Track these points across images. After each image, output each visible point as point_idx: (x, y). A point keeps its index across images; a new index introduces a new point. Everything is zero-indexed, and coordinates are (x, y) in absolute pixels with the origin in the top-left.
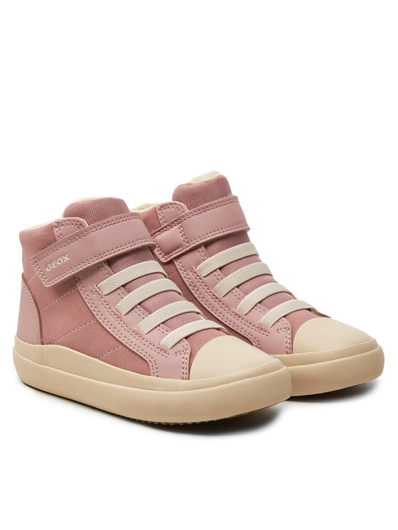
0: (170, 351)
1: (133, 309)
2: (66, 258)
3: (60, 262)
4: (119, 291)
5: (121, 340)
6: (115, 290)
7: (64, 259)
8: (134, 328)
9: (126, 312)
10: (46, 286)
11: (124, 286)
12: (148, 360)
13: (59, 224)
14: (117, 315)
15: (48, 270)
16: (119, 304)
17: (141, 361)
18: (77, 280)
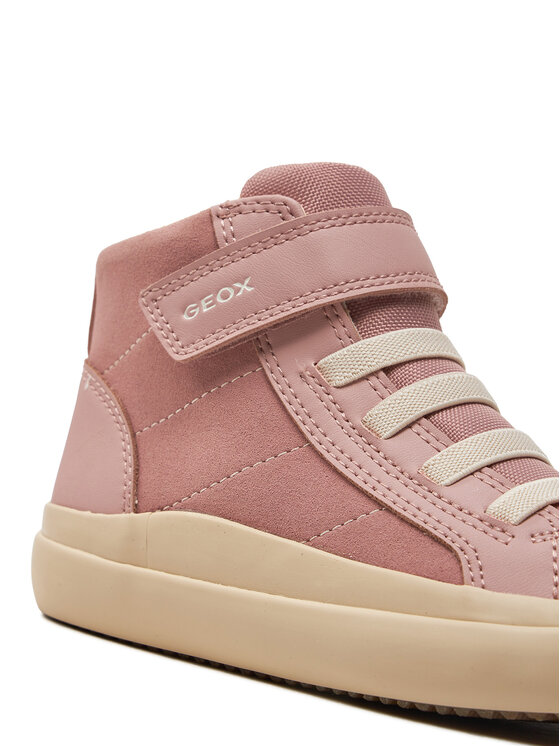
0: (517, 530)
1: (409, 426)
2: (245, 288)
3: (225, 296)
4: (373, 380)
5: (377, 494)
6: (366, 378)
7: (239, 290)
8: (413, 470)
9: (392, 430)
10: (177, 358)
11: (387, 370)
12: (455, 547)
13: (229, 210)
14: (367, 437)
15: (185, 317)
16: (374, 411)
17: (437, 548)
18: (263, 346)
